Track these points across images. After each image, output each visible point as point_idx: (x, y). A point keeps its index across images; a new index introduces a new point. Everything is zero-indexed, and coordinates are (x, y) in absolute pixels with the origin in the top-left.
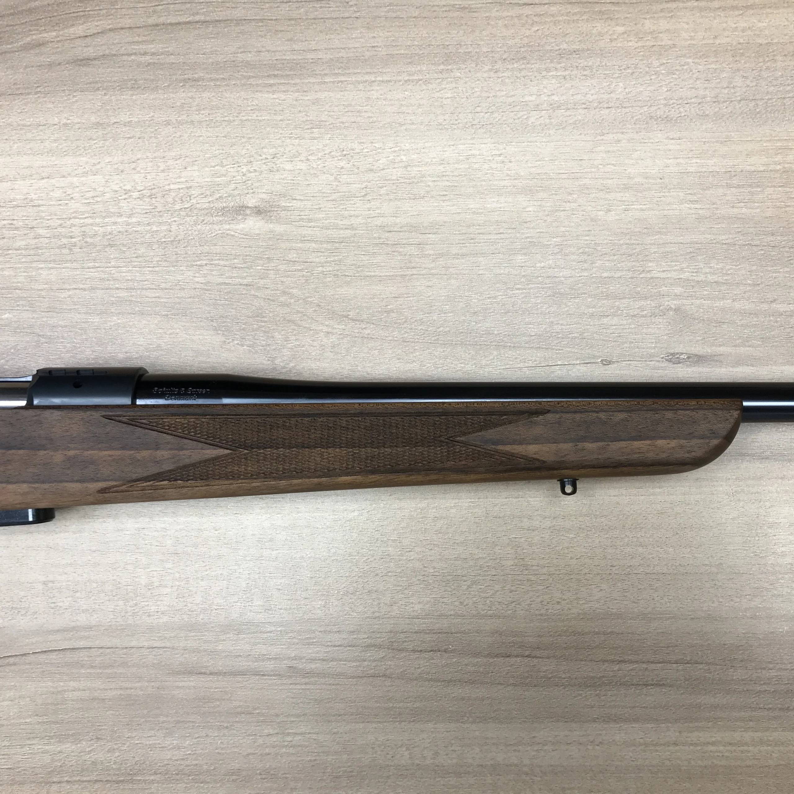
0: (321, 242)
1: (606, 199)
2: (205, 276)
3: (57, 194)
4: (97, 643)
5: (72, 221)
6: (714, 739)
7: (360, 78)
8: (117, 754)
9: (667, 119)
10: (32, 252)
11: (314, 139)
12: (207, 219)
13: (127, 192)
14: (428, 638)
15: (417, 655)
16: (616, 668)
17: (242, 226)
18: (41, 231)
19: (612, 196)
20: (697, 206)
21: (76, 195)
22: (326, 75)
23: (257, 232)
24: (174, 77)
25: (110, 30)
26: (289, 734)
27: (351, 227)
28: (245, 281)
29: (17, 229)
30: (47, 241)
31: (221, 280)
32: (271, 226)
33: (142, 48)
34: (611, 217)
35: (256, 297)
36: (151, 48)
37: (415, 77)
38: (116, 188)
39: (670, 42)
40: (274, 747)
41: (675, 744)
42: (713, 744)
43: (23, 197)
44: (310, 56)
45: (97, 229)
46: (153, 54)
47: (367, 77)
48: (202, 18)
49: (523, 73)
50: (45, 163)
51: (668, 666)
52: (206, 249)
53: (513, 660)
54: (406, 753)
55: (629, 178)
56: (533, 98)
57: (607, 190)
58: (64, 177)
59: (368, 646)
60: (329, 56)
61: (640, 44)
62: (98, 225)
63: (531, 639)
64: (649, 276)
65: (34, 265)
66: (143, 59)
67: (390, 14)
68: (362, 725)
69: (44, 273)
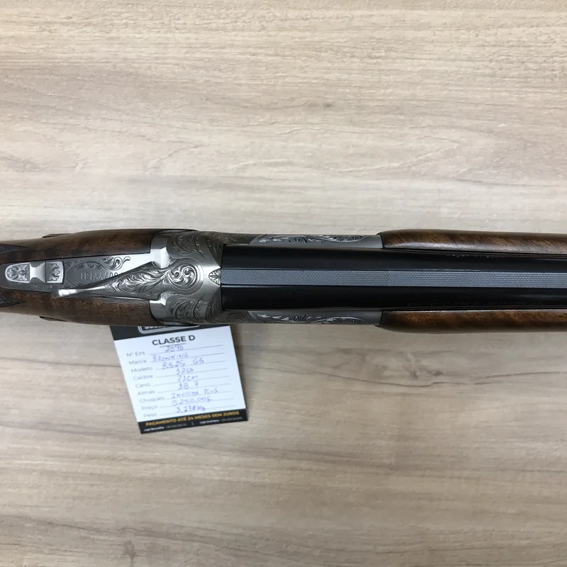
3: (543, 38)
10: (523, 80)
18: (530, 65)
29: (512, 63)
30: (535, 72)
43: (517, 40)
58: (549, 26)
65: (524, 89)
69: (531, 95)
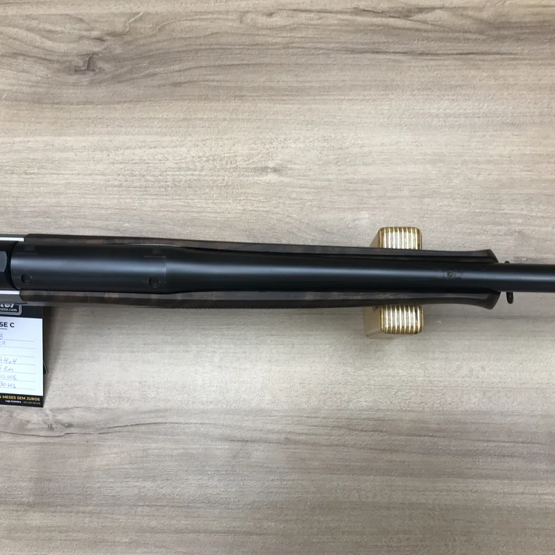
0: (311, 188)
1: (477, 168)
2: (243, 206)
4: (170, 420)
5: (168, 173)
6: (546, 491)
7: (336, 97)
8: (179, 489)
9: (513, 124)
11: (308, 130)
12: (245, 174)
13: (199, 157)
14: (371, 423)
15: (364, 433)
16: (486, 445)
17: (265, 178)
19: (481, 166)
20: (531, 173)
21: (170, 158)
22: (316, 95)
23: (274, 181)
24: (229, 94)
25: (194, 68)
26: (284, 480)
27: (328, 180)
28: (266, 209)
31: (252, 209)
32: (282, 178)
33: (211, 78)
34: (481, 178)
35: (272, 218)
36: (217, 78)
37: (368, 98)
38: (194, 155)
39: (514, 82)
40: (275, 488)
41: (522, 494)
42: (546, 494)
44: (307, 84)
45: (181, 177)
46: (218, 81)
47: (340, 97)
48: (247, 62)
49: (430, 97)
50: (153, 140)
51: (517, 445)
52: (244, 190)
53: (422, 438)
54: (356, 495)
55: (491, 156)
56: (435, 110)
57: (478, 163)
59: (334, 427)
60: (318, 85)
61: (497, 82)
62: (182, 175)
63: (433, 426)
64: (503, 212)
66: (211, 84)
67: (353, 63)
68: (329, 476)
